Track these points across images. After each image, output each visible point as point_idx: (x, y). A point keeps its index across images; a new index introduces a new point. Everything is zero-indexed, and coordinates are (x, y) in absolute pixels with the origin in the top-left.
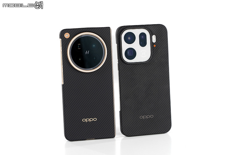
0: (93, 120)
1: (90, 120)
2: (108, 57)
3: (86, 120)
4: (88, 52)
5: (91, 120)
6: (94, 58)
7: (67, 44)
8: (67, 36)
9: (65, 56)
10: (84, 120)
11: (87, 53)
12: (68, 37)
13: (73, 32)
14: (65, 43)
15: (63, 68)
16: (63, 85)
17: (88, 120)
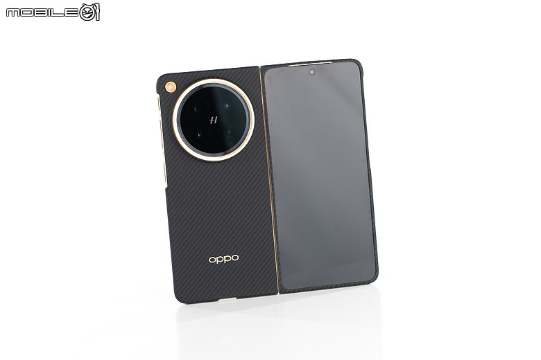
0: (232, 258)
2: (257, 129)
3: (217, 260)
4: (214, 119)
5: (226, 259)
6: (229, 132)
7: (171, 103)
8: (171, 87)
9: (169, 129)
10: (212, 260)
11: (213, 122)
12: (172, 90)
13: (183, 79)
14: (166, 102)
16: (167, 189)
17: (220, 259)
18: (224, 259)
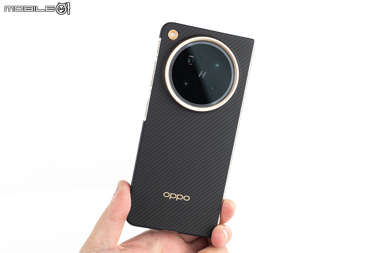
0: (183, 198)
1: (177, 198)
2: (237, 94)
3: (170, 196)
5: (179, 197)
6: (212, 88)
7: (169, 49)
8: (173, 35)
9: (161, 71)
10: (167, 195)
12: (174, 38)
13: (186, 31)
14: (166, 46)
15: (152, 91)
16: (145, 123)
17: (173, 196)
18: (177, 197)
